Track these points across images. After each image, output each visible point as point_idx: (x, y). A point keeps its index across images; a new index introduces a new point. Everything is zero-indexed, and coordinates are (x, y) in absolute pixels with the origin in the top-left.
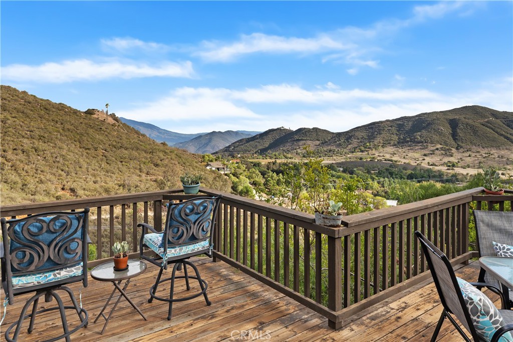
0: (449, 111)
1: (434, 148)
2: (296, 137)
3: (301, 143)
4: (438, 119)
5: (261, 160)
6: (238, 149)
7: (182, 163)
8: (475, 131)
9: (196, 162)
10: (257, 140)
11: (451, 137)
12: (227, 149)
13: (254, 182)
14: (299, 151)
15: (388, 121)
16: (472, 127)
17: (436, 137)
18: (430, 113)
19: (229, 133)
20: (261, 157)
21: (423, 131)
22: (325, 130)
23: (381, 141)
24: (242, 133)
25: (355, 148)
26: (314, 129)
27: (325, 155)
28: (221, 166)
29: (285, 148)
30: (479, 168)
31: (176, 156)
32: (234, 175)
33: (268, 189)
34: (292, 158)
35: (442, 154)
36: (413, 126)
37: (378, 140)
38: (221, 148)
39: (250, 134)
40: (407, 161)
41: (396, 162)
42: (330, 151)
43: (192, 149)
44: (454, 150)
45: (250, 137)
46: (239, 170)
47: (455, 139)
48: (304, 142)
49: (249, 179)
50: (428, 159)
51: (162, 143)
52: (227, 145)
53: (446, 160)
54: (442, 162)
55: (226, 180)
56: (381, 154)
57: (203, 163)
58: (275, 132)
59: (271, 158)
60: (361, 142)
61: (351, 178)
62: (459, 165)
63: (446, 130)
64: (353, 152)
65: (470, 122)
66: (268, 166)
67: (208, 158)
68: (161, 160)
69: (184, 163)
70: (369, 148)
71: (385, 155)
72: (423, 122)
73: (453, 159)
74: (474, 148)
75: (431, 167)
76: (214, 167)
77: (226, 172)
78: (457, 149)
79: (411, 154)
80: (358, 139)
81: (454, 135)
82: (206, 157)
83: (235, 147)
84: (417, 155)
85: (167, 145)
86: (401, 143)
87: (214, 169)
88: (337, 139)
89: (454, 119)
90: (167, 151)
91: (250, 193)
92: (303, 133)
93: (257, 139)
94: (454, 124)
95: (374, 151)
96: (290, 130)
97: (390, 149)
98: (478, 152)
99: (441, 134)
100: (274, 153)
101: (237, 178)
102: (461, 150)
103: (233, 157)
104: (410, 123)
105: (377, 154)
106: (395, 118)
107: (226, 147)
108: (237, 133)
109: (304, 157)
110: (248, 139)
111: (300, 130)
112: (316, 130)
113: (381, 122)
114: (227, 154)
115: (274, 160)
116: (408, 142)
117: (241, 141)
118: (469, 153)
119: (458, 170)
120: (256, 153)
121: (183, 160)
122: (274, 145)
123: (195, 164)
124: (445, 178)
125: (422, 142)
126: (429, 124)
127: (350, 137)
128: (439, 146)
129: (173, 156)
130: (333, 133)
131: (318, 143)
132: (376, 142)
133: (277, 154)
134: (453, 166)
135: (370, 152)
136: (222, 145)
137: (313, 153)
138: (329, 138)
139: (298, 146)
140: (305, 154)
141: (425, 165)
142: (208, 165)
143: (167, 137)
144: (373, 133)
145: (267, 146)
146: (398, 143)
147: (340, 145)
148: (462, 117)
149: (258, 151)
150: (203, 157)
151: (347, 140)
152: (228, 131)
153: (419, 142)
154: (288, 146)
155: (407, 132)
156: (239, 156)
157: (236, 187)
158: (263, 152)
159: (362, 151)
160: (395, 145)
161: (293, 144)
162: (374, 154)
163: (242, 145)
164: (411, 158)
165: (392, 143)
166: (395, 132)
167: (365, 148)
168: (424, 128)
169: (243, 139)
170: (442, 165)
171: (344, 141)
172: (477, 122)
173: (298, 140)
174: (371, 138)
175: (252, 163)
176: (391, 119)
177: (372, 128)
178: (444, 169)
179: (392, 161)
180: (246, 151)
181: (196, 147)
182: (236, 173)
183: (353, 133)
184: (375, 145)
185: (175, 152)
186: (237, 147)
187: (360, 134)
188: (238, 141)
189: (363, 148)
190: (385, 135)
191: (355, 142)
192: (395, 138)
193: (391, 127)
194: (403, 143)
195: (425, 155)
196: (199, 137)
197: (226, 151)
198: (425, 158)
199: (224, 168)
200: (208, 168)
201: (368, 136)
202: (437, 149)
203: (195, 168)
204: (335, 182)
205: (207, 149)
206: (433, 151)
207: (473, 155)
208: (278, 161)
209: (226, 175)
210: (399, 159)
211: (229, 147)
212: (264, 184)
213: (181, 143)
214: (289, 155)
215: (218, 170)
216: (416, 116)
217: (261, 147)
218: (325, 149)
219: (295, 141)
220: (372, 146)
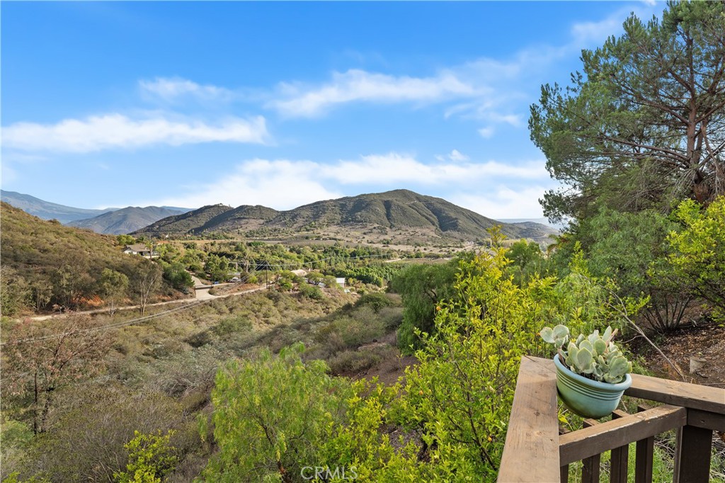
0: (384, 193)
1: (372, 227)
2: (238, 215)
3: (243, 222)
4: (375, 200)
5: (196, 242)
6: (165, 228)
7: (86, 247)
8: (404, 212)
9: (108, 246)
10: (190, 218)
11: (385, 217)
12: (149, 229)
13: (191, 267)
14: (241, 230)
15: (331, 200)
16: (402, 208)
17: (373, 217)
18: (368, 195)
19: (151, 209)
20: (195, 237)
21: (363, 211)
22: (269, 208)
23: (326, 220)
24: (170, 209)
25: (301, 227)
26: (257, 206)
27: (270, 234)
28: (146, 250)
29: (224, 228)
30: (408, 244)
31: (76, 238)
32: (165, 260)
33: (209, 274)
34: (234, 238)
35: (379, 233)
36: (354, 206)
37: (323, 219)
38: (141, 227)
39: (179, 211)
40: (349, 240)
41: (340, 240)
42: (275, 230)
43: (98, 229)
44: (388, 229)
45: (180, 214)
46: (171, 253)
47: (389, 219)
48: (247, 220)
49: (185, 263)
50: (367, 237)
51: (51, 221)
52: (150, 224)
53: (382, 237)
54: (379, 240)
55: (154, 266)
56: (326, 233)
57: (119, 246)
58: (212, 209)
59: (208, 238)
60: (307, 221)
61: (299, 257)
62: (393, 242)
63: (381, 210)
64: (298, 231)
65: (400, 203)
66: (205, 248)
67: (125, 240)
68: (52, 244)
69: (90, 247)
70: (315, 227)
71: (330, 234)
72: (363, 203)
73: (388, 237)
74: (404, 227)
75: (370, 244)
76: (135, 251)
77: (153, 257)
78: (391, 228)
79: (352, 233)
80: (304, 218)
81: (388, 215)
82: (123, 238)
83: (160, 226)
84: (358, 234)
85: (59, 223)
86: (344, 222)
87: (135, 253)
88: (282, 218)
89: (388, 201)
90: (60, 231)
91: (187, 280)
92: (244, 211)
93: (190, 216)
94: (388, 205)
95: (319, 231)
96: (230, 208)
97: (334, 228)
98: (407, 230)
99: (377, 214)
100: (212, 233)
101: (169, 263)
102: (394, 229)
103: (159, 238)
104: (352, 203)
105: (322, 233)
106: (338, 198)
107: (149, 226)
108: (162, 209)
109: (247, 236)
110: (178, 216)
111: (242, 207)
112: (259, 207)
113: (325, 202)
114: (150, 234)
115: (212, 241)
116: (350, 221)
117: (168, 219)
118: (400, 231)
119: (392, 247)
120: (189, 232)
121: (88, 243)
122: (211, 224)
123: (107, 248)
124: (382, 255)
125: (362, 222)
126: (368, 205)
127: (296, 216)
128: (376, 225)
129: (72, 239)
130: (278, 212)
131: (262, 221)
132: (321, 221)
133: (215, 233)
134: (388, 243)
135: (315, 231)
136: (142, 224)
137: (257, 233)
138: (274, 217)
139: (240, 224)
140: (248, 234)
141: (365, 243)
142: (126, 249)
143: (56, 212)
144: (318, 212)
145: (202, 224)
146: (341, 222)
147: (285, 224)
148: (394, 199)
149: (191, 230)
150: (119, 239)
151: (292, 218)
153: (359, 222)
154: (228, 225)
155: (349, 212)
156: (167, 236)
157: (169, 275)
158: (198, 231)
159: (308, 230)
160: (338, 224)
161: (234, 222)
162: (319, 233)
163: (170, 224)
164: (353, 237)
165: (336, 222)
166: (338, 211)
167: (311, 227)
168: (363, 208)
169: (171, 217)
170: (379, 242)
171: (290, 221)
172: (406, 204)
173: (240, 218)
174: (316, 217)
175: (185, 244)
176: (334, 199)
177: (317, 207)
178: (380, 246)
179: (335, 239)
180: (175, 231)
181: (104, 226)
182: (167, 257)
183: (298, 212)
184: (320, 224)
185: (74, 233)
186: (164, 225)
187: (305, 213)
188: (164, 219)
189: (308, 228)
190: (329, 214)
191: (300, 221)
192: (338, 217)
193: (335, 206)
194: (345, 222)
195: (365, 234)
196: (108, 214)
197: (148, 230)
198: (365, 236)
199: (149, 252)
200: (127, 252)
201: (313, 215)
202: (375, 228)
203: (107, 253)
204: (283, 262)
205: (122, 229)
206: (371, 230)
207: (403, 233)
208: (218, 242)
209: (153, 260)
210: (343, 238)
211: (153, 226)
212: (204, 269)
213: (81, 221)
214: (230, 235)
215: (142, 254)
216: (357, 197)
217: (195, 226)
218: (270, 228)
219: (236, 219)
220: (317, 225)
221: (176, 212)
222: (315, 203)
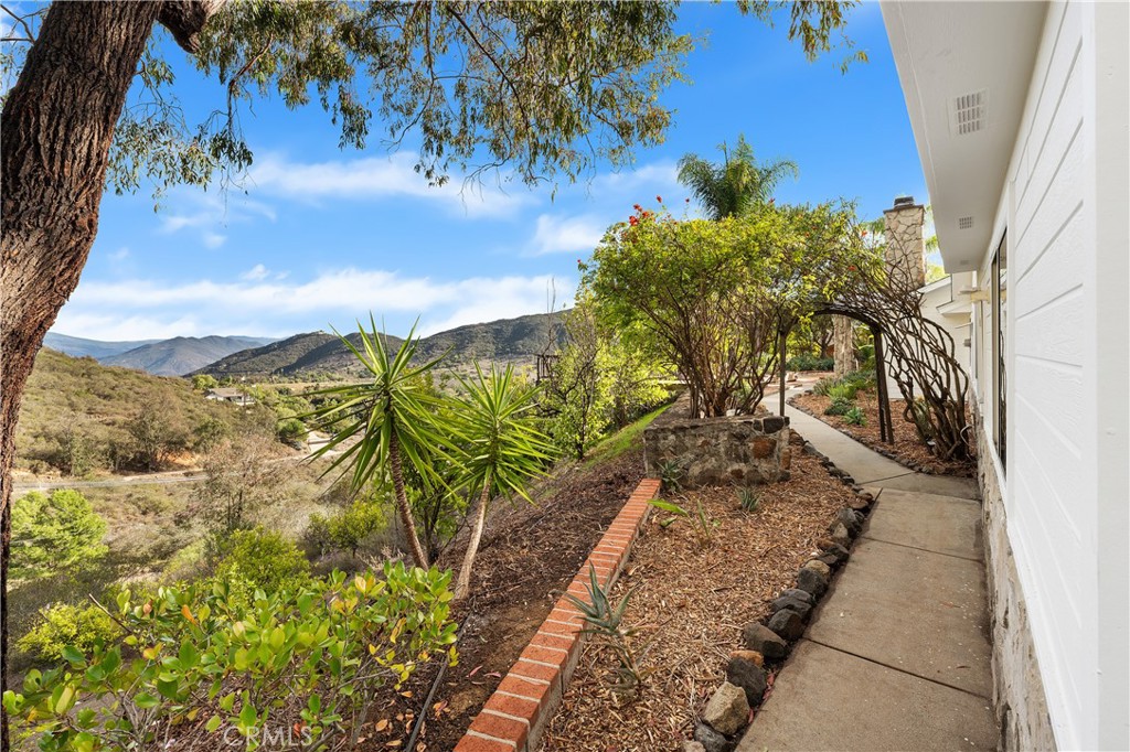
2: (346, 347)
3: (354, 356)
4: (543, 324)
5: (289, 385)
6: (238, 367)
10: (274, 353)
12: (213, 368)
14: (352, 368)
15: (481, 324)
18: (532, 316)
20: (286, 379)
21: (526, 339)
22: (394, 337)
23: (474, 352)
24: (240, 340)
25: (439, 362)
28: (235, 395)
29: (327, 365)
34: (342, 380)
36: (514, 332)
37: (470, 351)
39: (255, 343)
52: (213, 362)
58: (308, 339)
59: (304, 380)
60: (447, 353)
67: (204, 382)
70: (458, 362)
72: (525, 327)
76: (220, 396)
77: (247, 404)
80: (442, 349)
82: (201, 379)
83: (229, 365)
86: (499, 354)
87: (221, 399)
93: (275, 349)
95: (465, 366)
96: (334, 336)
97: (486, 363)
100: (310, 373)
103: (227, 381)
104: (510, 328)
105: (469, 371)
106: (490, 321)
107: (211, 365)
108: (229, 340)
109: (361, 377)
110: (257, 350)
111: (352, 336)
113: (473, 326)
116: (508, 352)
117: (241, 353)
120: (275, 373)
122: (307, 360)
125: (524, 353)
126: (532, 330)
127: (431, 347)
132: (467, 353)
133: (314, 373)
135: (460, 367)
136: (198, 362)
139: (350, 360)
140: (363, 374)
142: (208, 393)
144: (462, 341)
145: (294, 361)
146: (496, 354)
149: (279, 369)
150: (195, 381)
151: (426, 350)
152: (211, 337)
153: (521, 354)
154: (332, 361)
155: (507, 340)
156: (243, 379)
158: (288, 371)
159: (449, 367)
160: (492, 357)
161: (341, 357)
162: (465, 371)
163: (245, 360)
165: (488, 354)
166: (491, 339)
167: (453, 361)
168: (526, 335)
169: (245, 351)
171: (422, 353)
173: (349, 352)
174: (460, 348)
176: (486, 322)
177: (461, 334)
180: (253, 370)
184: (466, 358)
186: (234, 364)
187: (443, 342)
188: (235, 355)
189: (450, 363)
190: (479, 344)
191: (438, 354)
192: (492, 347)
194: (501, 354)
196: (143, 348)
199: (239, 398)
200: (210, 397)
201: (456, 345)
208: (322, 385)
209: (248, 407)
211: (218, 364)
214: (337, 376)
215: (230, 400)
217: (284, 364)
219: (343, 352)
220: (461, 360)
221: (250, 343)
222: (459, 329)
